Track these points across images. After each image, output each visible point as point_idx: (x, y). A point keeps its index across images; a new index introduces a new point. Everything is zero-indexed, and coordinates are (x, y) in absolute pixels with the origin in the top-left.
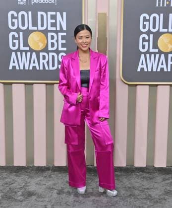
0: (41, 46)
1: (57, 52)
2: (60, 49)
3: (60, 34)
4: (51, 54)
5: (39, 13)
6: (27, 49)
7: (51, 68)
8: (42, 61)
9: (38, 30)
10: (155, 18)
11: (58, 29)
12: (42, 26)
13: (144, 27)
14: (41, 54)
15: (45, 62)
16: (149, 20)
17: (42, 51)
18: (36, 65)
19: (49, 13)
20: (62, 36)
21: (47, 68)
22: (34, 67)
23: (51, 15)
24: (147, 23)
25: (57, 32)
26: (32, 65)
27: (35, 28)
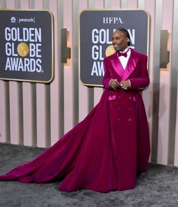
0: (25, 54)
1: (36, 58)
2: (38, 56)
3: (37, 45)
4: (31, 60)
5: (24, 29)
6: (17, 55)
7: (32, 71)
8: (25, 65)
9: (23, 42)
10: (103, 32)
11: (36, 41)
12: (26, 38)
13: (95, 39)
14: (25, 59)
15: (28, 65)
16: (98, 34)
17: (26, 57)
18: (22, 67)
19: (31, 29)
20: (38, 46)
21: (29, 71)
22: (21, 69)
23: (32, 31)
24: (97, 36)
25: (35, 43)
26: (20, 67)
27: (22, 40)
